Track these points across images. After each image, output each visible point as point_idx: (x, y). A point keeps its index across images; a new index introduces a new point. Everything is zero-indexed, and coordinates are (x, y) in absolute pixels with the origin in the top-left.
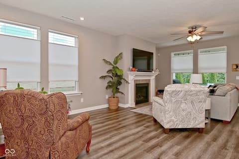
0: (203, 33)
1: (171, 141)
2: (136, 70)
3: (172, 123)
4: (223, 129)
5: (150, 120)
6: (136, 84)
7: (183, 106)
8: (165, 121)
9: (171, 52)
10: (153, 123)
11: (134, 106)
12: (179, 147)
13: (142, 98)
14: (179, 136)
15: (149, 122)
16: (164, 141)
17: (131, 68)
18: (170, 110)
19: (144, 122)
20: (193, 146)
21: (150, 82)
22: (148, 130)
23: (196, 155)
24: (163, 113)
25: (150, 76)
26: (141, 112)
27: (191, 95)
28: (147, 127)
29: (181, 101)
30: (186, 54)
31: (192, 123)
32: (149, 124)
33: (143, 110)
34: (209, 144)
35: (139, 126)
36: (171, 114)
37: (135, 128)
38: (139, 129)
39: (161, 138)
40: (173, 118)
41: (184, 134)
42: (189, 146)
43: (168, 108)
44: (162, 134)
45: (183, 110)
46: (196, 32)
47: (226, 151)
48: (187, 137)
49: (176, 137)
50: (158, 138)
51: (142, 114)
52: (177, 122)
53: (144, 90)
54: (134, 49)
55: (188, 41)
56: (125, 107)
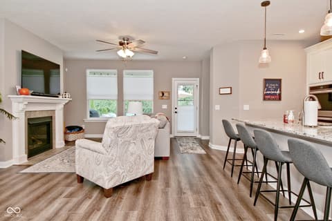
0: (137, 49)
1: (120, 207)
2: (31, 92)
3: (117, 178)
4: (167, 167)
5: (69, 181)
6: (29, 119)
7: (132, 148)
8: (106, 178)
9: (86, 69)
10: (76, 185)
11: (25, 161)
12: (136, 213)
13: (40, 143)
14: (127, 195)
15: (68, 185)
16: (111, 210)
17: (19, 87)
18: (114, 158)
19: (60, 188)
20: (152, 203)
21: (54, 113)
22: (75, 200)
23: (162, 214)
24: (101, 165)
25: (55, 104)
26: (45, 171)
27: (142, 131)
28: (71, 195)
29: (130, 141)
30: (104, 73)
31: (141, 171)
32: (71, 189)
33: (49, 164)
34: (165, 193)
35: (54, 199)
36: (115, 164)
37: (46, 206)
38: (56, 205)
39: (103, 207)
40: (118, 170)
41: (132, 188)
42: (147, 205)
43: (112, 155)
44: (100, 199)
45: (132, 154)
46: (129, 46)
47: (186, 195)
48: (138, 192)
49: (125, 198)
50: (99, 210)
51: (48, 174)
52: (124, 174)
53: (44, 129)
54: (23, 52)
55: (117, 55)
56: (6, 167)
